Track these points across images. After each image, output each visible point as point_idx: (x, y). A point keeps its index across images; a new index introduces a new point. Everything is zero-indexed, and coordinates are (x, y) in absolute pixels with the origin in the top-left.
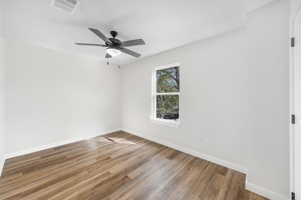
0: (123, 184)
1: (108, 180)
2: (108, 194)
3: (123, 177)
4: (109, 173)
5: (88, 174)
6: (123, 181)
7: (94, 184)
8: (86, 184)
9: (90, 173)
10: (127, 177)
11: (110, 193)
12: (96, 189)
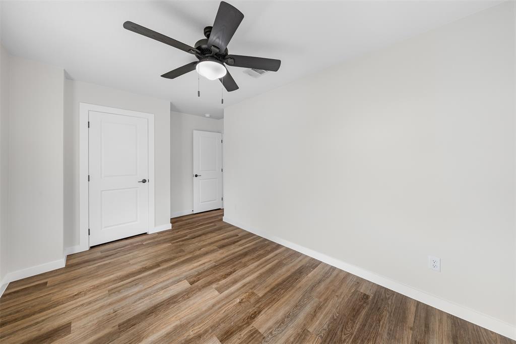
0: (199, 274)
1: (219, 280)
2: (217, 266)
3: (197, 283)
4: (220, 290)
5: (252, 289)
6: (198, 278)
7: (236, 275)
8: (246, 275)
9: (251, 291)
10: (191, 283)
11: (215, 266)
12: (232, 270)
